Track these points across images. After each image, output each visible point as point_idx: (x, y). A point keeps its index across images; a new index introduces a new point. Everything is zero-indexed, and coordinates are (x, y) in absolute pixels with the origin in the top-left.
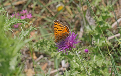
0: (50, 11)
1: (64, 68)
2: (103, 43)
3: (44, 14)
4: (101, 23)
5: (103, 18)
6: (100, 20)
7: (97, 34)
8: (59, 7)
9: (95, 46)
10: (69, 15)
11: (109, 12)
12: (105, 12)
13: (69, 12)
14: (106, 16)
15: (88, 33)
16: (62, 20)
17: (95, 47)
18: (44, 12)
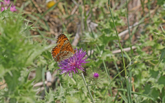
0: (36, 6)
1: (49, 82)
2: (108, 57)
3: (27, 9)
4: (107, 31)
5: (111, 25)
6: (107, 28)
7: (101, 45)
8: (49, 2)
9: (96, 59)
10: (61, 14)
11: (119, 18)
12: (115, 18)
13: (60, 11)
14: (116, 23)
15: (89, 41)
16: (51, 20)
17: (97, 61)
18: (28, 6)
